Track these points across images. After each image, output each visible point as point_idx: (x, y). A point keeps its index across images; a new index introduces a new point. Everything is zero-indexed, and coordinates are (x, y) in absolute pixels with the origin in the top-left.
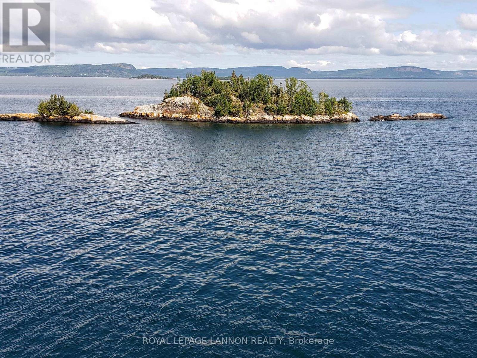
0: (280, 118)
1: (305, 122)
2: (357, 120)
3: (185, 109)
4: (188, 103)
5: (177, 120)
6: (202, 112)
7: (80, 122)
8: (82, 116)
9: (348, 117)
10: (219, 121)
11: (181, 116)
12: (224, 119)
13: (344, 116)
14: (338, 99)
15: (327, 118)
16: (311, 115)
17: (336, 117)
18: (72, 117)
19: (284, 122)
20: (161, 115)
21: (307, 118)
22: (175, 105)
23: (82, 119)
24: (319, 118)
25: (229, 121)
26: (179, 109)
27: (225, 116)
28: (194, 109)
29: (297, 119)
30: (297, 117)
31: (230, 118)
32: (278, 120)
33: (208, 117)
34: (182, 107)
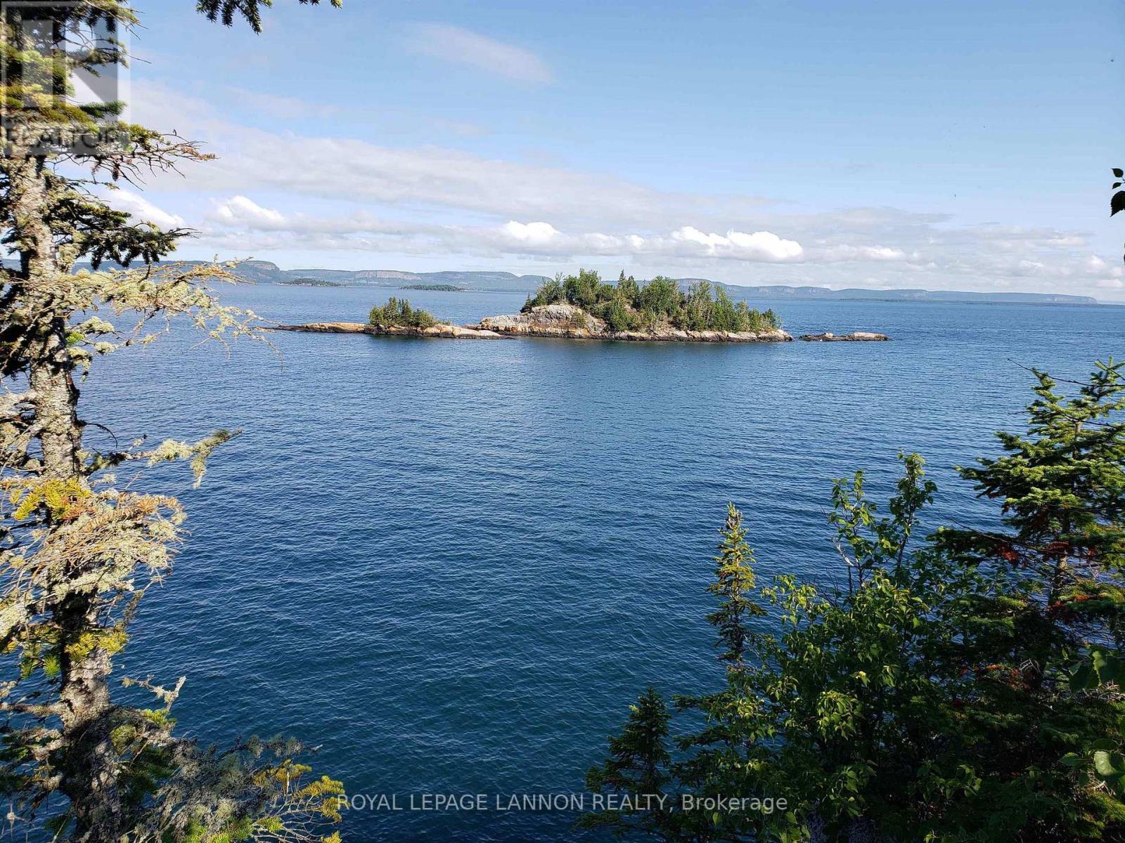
0: (697, 334)
1: (729, 339)
2: (791, 339)
3: (564, 322)
4: (568, 313)
5: (555, 335)
6: (590, 325)
7: (437, 335)
8: (438, 328)
9: (780, 336)
10: (616, 338)
11: (559, 331)
12: (623, 334)
13: (773, 333)
14: (761, 311)
15: (754, 335)
16: (736, 331)
17: (763, 334)
18: (422, 328)
19: (703, 339)
20: (528, 330)
21: (732, 335)
22: (549, 316)
23: (439, 331)
24: (745, 335)
25: (630, 338)
26: (555, 321)
27: (623, 331)
28: (579, 322)
29: (720, 337)
30: (720, 333)
31: (632, 334)
32: (694, 337)
33: (599, 332)
34: (558, 318)
